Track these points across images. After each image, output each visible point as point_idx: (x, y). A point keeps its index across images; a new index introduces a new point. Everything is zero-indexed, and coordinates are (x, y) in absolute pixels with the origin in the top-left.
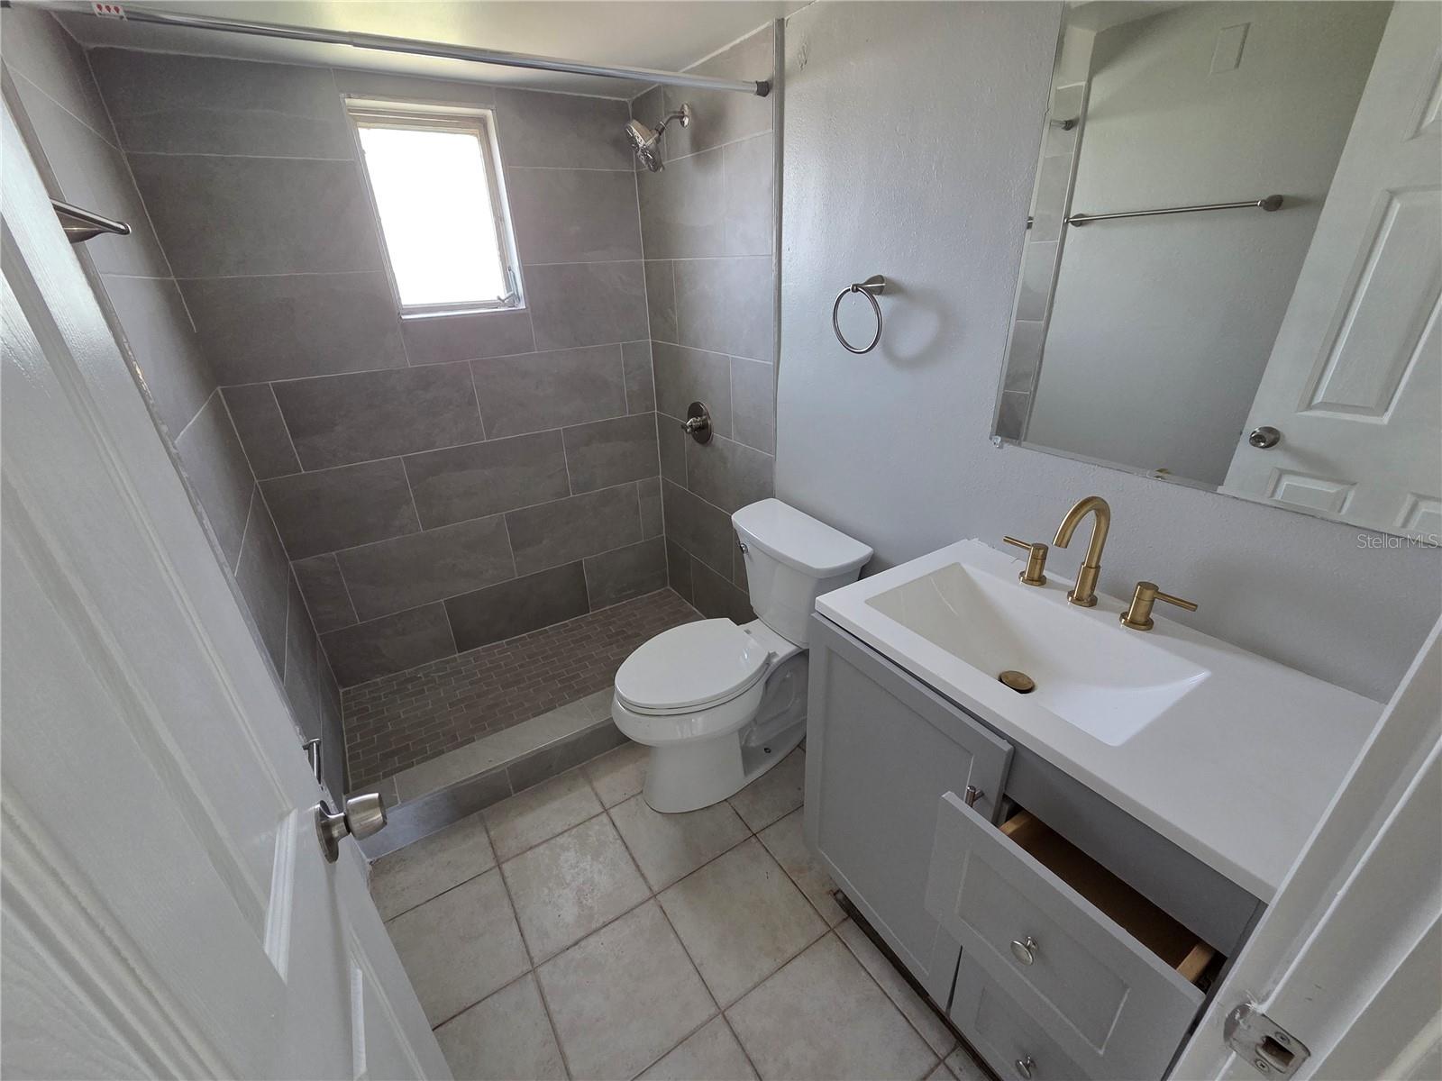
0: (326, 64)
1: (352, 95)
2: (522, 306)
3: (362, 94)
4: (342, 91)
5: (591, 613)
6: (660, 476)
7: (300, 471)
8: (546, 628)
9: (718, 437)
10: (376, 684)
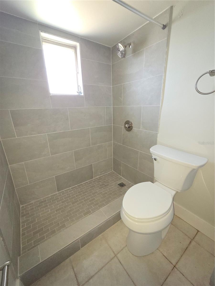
0: (36, 21)
1: (42, 31)
2: (82, 94)
3: (45, 32)
4: (40, 30)
5: (94, 178)
6: (112, 141)
7: (16, 137)
8: (82, 183)
9: (135, 129)
10: (32, 203)
